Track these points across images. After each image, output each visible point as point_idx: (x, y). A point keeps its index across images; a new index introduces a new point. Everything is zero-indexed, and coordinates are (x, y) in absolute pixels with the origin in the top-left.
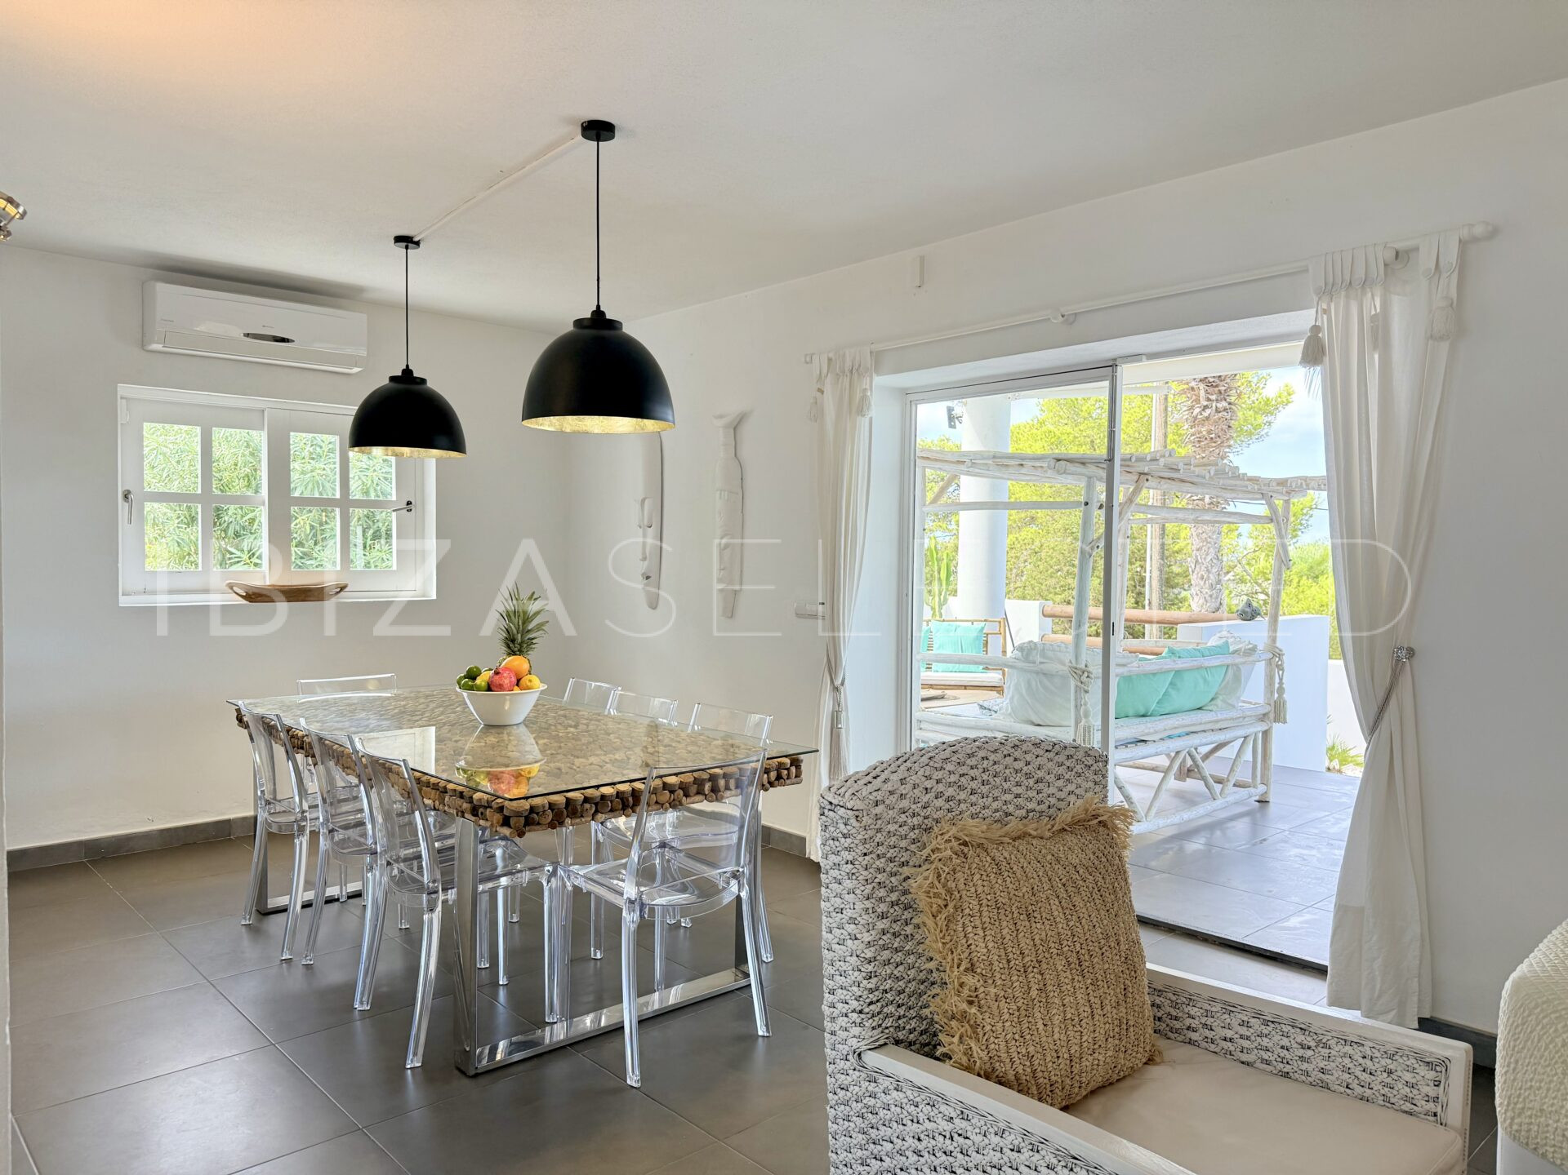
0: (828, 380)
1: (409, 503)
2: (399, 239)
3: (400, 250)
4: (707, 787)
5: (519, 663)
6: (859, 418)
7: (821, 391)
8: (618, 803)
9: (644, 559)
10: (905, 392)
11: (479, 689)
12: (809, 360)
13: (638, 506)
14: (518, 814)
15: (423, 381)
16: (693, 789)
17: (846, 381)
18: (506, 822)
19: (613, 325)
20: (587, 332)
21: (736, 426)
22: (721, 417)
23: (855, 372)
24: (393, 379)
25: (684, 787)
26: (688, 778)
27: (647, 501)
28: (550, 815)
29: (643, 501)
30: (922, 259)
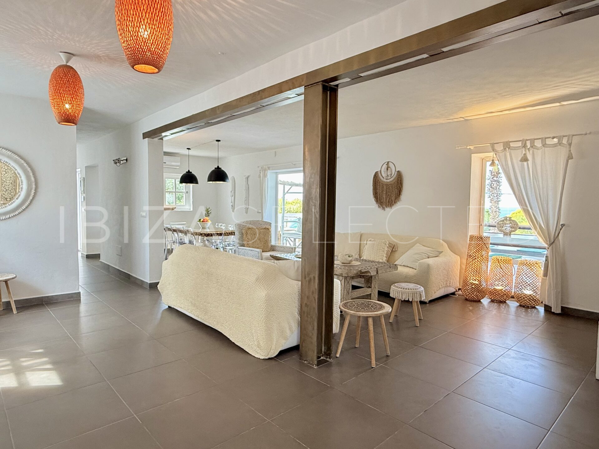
0: (261, 171)
1: (187, 192)
2: (187, 149)
3: (188, 150)
4: (233, 234)
5: (207, 218)
6: (266, 178)
7: (260, 173)
8: (220, 234)
9: (232, 203)
10: (277, 173)
11: (201, 222)
12: (258, 167)
13: (230, 193)
14: (207, 234)
15: (191, 172)
16: (231, 234)
17: (264, 171)
18: (205, 235)
19: (220, 168)
20: (216, 169)
21: (247, 178)
22: (244, 176)
23: (265, 170)
24: (186, 172)
25: (229, 233)
26: (230, 232)
27: (232, 192)
28: (211, 235)
29: (231, 192)
30: (275, 152)
